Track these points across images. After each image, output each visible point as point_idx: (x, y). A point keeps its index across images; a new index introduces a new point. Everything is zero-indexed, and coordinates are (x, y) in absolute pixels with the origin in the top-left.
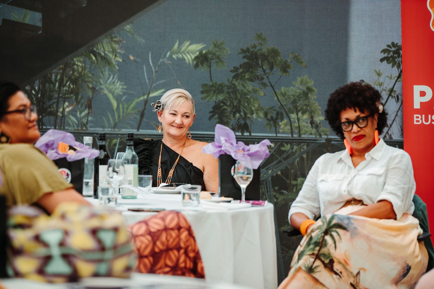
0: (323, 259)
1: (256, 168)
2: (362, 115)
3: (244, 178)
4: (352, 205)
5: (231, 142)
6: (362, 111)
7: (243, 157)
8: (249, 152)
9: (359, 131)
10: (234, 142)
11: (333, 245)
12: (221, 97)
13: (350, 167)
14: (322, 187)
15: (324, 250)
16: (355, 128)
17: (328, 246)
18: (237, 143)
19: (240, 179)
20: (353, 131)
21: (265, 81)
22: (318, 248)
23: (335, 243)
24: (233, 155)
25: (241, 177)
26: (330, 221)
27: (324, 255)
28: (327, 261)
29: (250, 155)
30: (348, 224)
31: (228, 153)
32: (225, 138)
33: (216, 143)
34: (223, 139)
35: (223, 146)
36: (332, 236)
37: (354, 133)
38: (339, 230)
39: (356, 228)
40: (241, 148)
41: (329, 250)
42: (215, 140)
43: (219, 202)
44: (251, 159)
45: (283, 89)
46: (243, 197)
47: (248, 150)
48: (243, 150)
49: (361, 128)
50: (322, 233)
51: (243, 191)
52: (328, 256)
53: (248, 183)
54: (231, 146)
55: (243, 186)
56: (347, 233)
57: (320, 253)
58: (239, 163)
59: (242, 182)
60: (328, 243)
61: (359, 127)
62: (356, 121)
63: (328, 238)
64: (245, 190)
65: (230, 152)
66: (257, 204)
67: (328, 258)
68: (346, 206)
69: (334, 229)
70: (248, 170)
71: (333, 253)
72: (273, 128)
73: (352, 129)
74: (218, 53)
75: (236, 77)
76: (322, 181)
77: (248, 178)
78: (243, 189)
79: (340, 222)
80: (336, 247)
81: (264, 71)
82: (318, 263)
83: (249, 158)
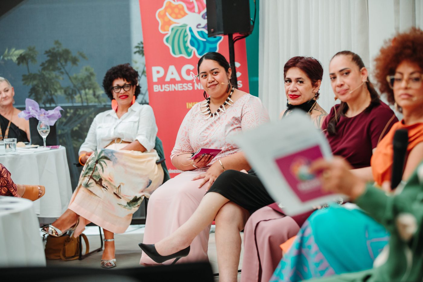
0: (95, 179)
1: (53, 124)
2: (127, 83)
3: (44, 132)
4: (115, 143)
5: (36, 109)
6: (128, 81)
7: (44, 118)
8: (48, 115)
9: (124, 93)
10: (38, 109)
11: (102, 170)
12: (35, 82)
13: (116, 119)
14: (99, 132)
15: (96, 173)
16: (122, 91)
17: (98, 170)
18: (40, 110)
19: (41, 132)
20: (120, 92)
21: (63, 70)
22: (91, 172)
23: (103, 168)
24: (37, 118)
25: (42, 131)
26: (100, 155)
27: (96, 176)
28: (97, 180)
29: (49, 117)
30: (111, 156)
31: (34, 117)
32: (32, 107)
33: (27, 111)
34: (30, 108)
35: (31, 112)
36: (101, 164)
37: (121, 93)
38: (105, 160)
39: (116, 159)
40: (43, 113)
41: (99, 173)
42: (26, 109)
43: (29, 148)
44: (49, 120)
45: (74, 75)
46: (45, 144)
47: (48, 114)
48: (45, 114)
49: (126, 91)
50: (94, 162)
51: (44, 140)
52: (99, 176)
53: (47, 135)
54: (36, 112)
55: (44, 137)
56: (111, 162)
57: (93, 175)
58: (41, 122)
59: (43, 134)
60: (98, 169)
61: (125, 90)
62: (123, 87)
63: (98, 165)
64: (45, 140)
65: (35, 116)
66: (54, 148)
67: (98, 178)
68: (112, 144)
69: (102, 160)
70: (47, 126)
71: (101, 175)
72: (70, 100)
73: (120, 91)
74: (32, 55)
75: (44, 69)
76: (99, 127)
77: (46, 132)
78: (44, 138)
79: (106, 155)
80: (103, 171)
81: (61, 64)
82: (92, 181)
83: (48, 119)
